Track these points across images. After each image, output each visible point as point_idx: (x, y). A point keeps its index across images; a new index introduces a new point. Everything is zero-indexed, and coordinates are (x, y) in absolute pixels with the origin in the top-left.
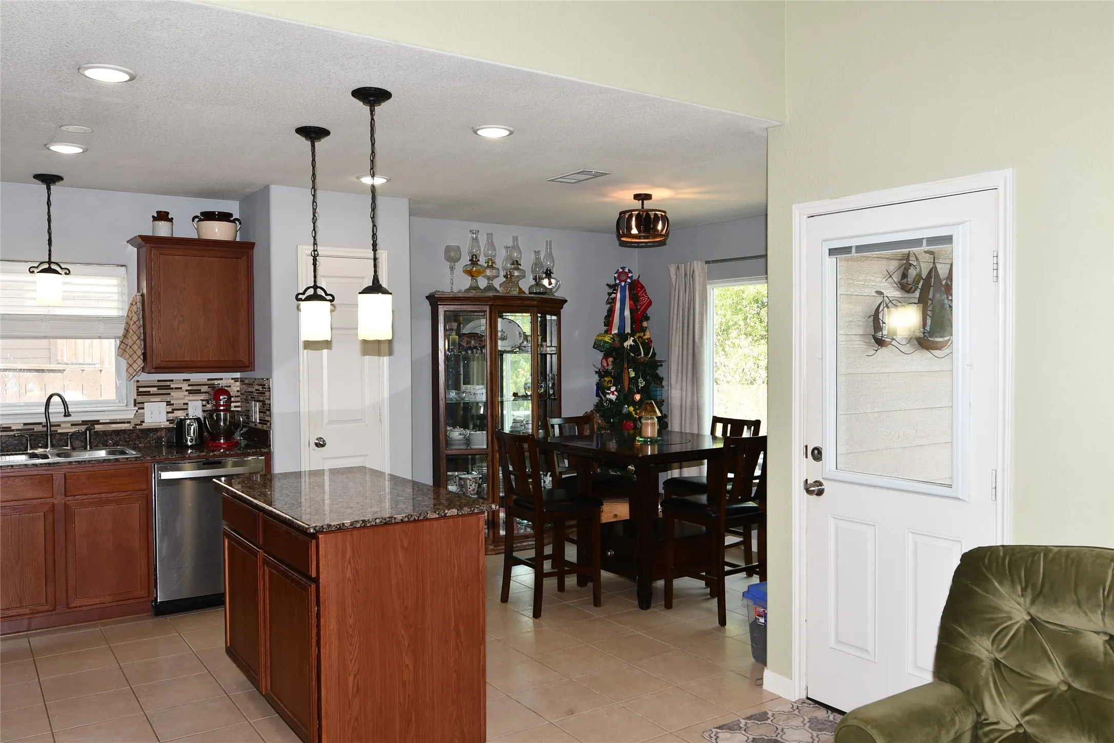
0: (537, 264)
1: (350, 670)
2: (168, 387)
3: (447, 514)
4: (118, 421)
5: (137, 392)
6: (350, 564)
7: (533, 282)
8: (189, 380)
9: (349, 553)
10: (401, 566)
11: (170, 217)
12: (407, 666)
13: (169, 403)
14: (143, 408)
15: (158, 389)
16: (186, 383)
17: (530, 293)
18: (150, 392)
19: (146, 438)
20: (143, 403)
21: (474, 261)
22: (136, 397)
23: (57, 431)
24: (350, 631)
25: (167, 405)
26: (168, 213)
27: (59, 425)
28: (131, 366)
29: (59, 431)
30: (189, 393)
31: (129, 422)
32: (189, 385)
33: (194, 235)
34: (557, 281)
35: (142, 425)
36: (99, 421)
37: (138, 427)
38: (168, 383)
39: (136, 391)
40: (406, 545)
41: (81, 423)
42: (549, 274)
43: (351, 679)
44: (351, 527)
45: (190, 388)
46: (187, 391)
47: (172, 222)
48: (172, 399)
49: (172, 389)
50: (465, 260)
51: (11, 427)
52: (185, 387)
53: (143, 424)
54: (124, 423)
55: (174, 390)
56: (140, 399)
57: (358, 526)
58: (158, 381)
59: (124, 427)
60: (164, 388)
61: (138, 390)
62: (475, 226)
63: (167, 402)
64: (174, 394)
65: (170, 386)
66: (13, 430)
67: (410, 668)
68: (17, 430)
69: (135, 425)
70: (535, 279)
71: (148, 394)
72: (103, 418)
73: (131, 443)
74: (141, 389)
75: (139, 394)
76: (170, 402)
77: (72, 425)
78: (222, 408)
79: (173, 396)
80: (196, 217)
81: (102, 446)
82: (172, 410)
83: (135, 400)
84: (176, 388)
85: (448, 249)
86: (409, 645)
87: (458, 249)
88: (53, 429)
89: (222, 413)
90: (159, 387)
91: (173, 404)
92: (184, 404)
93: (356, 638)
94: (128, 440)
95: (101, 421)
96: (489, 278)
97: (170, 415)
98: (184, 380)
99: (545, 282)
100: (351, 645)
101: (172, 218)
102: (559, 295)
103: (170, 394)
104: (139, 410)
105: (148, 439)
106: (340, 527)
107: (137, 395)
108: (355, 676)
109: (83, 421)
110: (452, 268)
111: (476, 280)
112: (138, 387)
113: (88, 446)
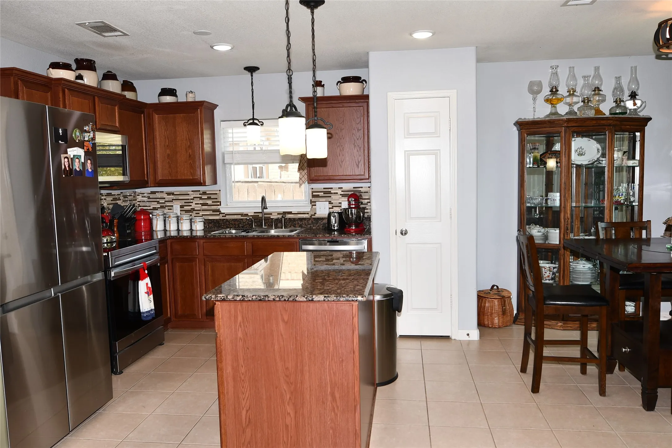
0: (618, 88)
1: (243, 406)
2: (330, 193)
3: (314, 299)
4: (302, 213)
5: (312, 195)
6: (241, 327)
7: (614, 105)
8: (342, 188)
9: (240, 319)
10: (282, 335)
11: (322, 84)
12: (289, 414)
13: (330, 203)
14: (315, 205)
15: (324, 194)
16: (340, 190)
17: (610, 114)
18: (319, 195)
19: (317, 224)
20: (315, 202)
21: (554, 91)
22: (311, 198)
23: (270, 217)
24: (243, 377)
25: (329, 203)
26: (321, 82)
27: (271, 214)
28: (301, 179)
29: (272, 217)
30: (342, 196)
31: (308, 214)
32: (342, 191)
33: (337, 94)
34: (643, 102)
35: (315, 215)
36: (291, 212)
37: (313, 217)
38: (330, 190)
39: (311, 195)
40: (286, 318)
41: (282, 213)
42: (633, 96)
43: (244, 412)
44: (232, 299)
45: (342, 193)
46: (341, 195)
47: (324, 87)
48: (333, 200)
49: (332, 193)
50: (546, 91)
51: (248, 214)
52: (340, 192)
53: (316, 215)
54: (305, 214)
55: (333, 194)
56: (314, 199)
57: (238, 299)
58: (324, 188)
59: (305, 216)
60: (327, 193)
61: (312, 194)
62: (554, 63)
63: (329, 202)
64: (333, 196)
65: (330, 192)
66: (249, 216)
67: (291, 416)
68: (251, 216)
69: (311, 215)
70: (616, 102)
71: (318, 196)
72: (294, 210)
73: (308, 226)
74: (314, 194)
75: (313, 196)
76: (331, 201)
77: (278, 214)
78: (353, 206)
79: (332, 198)
80: (339, 82)
81: (293, 227)
82: (332, 206)
83: (311, 200)
84: (334, 193)
85: (532, 84)
86: (290, 397)
87: (540, 84)
88: (265, 216)
89: (353, 210)
90: (325, 193)
91: (332, 203)
92: (339, 203)
93: (247, 383)
94: (307, 224)
95: (293, 212)
96: (570, 105)
97: (331, 210)
98: (339, 188)
99: (630, 105)
100: (243, 388)
101: (324, 85)
102: (643, 114)
103: (331, 197)
104: (313, 206)
105: (318, 224)
106: (224, 298)
107: (312, 197)
108: (247, 411)
109: (283, 212)
110: (534, 99)
111: (556, 107)
112: (312, 192)
113: (283, 227)
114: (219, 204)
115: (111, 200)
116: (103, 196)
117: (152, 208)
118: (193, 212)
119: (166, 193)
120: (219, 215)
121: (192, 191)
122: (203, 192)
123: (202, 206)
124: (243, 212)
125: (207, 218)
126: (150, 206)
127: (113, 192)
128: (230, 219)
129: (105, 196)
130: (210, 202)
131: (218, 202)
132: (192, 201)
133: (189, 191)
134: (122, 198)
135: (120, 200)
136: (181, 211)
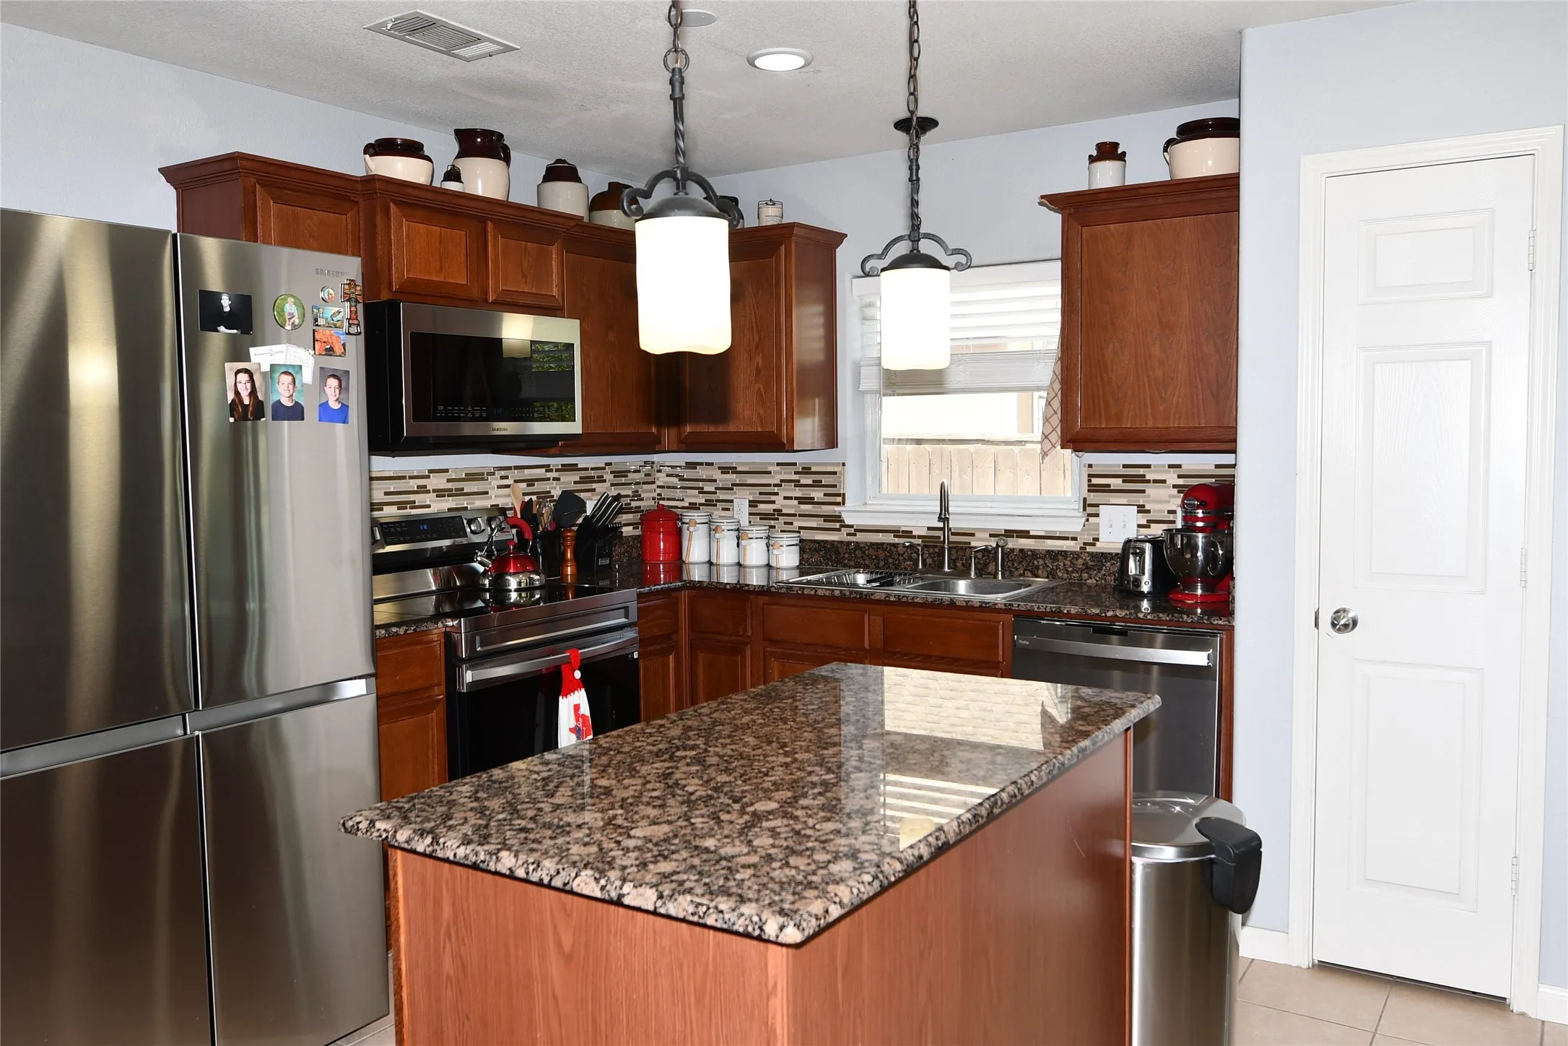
2: (1141, 479)
4: (1058, 535)
5: (1089, 486)
6: (450, 939)
8: (1179, 466)
10: (556, 1000)
11: (1120, 151)
13: (1142, 509)
14: (1097, 515)
15: (1124, 482)
16: (1174, 472)
18: (1109, 486)
19: (1100, 570)
20: (1097, 505)
22: (1085, 493)
23: (970, 543)
25: (1139, 512)
26: (1116, 145)
27: (973, 535)
29: (973, 544)
30: (1176, 492)
31: (1075, 539)
32: (1179, 476)
33: (1164, 176)
35: (1094, 545)
36: (1028, 532)
37: (1089, 549)
38: (1141, 471)
39: (1086, 483)
41: (1003, 533)
45: (1181, 482)
46: (1174, 486)
47: (1125, 161)
48: (1149, 502)
49: (1148, 481)
51: (911, 532)
52: (1172, 478)
53: (1097, 543)
54: (1066, 538)
55: (1152, 484)
56: (1093, 498)
58: (1125, 466)
59: (1067, 547)
60: (1135, 480)
61: (1090, 481)
63: (1138, 506)
64: (1151, 491)
65: (1144, 476)
66: (914, 537)
68: (920, 537)
69: (1084, 544)
71: (1105, 489)
72: (1036, 528)
73: (1074, 575)
74: (1095, 481)
75: (1093, 488)
76: (1143, 506)
77: (991, 535)
78: (1200, 524)
79: (1149, 496)
80: (1170, 142)
81: (1030, 575)
82: (1148, 521)
83: (1085, 499)
84: (1155, 481)
88: (953, 538)
89: (1200, 535)
90: (1127, 479)
91: (1149, 511)
92: (1170, 512)
94: (1070, 569)
95: (1032, 533)
97: (1144, 531)
98: (1170, 466)
101: (1124, 154)
103: (1143, 491)
104: (1091, 519)
105: (1103, 572)
107: (1089, 491)
109: (1006, 531)
112: (1090, 476)
113: (1000, 573)
114: (839, 499)
115: (575, 483)
116: (551, 471)
117: (687, 505)
118: (778, 519)
119: (719, 468)
120: (839, 530)
121: (778, 464)
122: (803, 468)
123: (799, 503)
124: (900, 527)
125: (806, 535)
126: (683, 500)
127: (583, 462)
128: (866, 543)
129: (557, 470)
130: (818, 494)
131: (838, 495)
132: (776, 490)
133: (772, 464)
134: (608, 477)
135: (605, 481)
136: (750, 514)
